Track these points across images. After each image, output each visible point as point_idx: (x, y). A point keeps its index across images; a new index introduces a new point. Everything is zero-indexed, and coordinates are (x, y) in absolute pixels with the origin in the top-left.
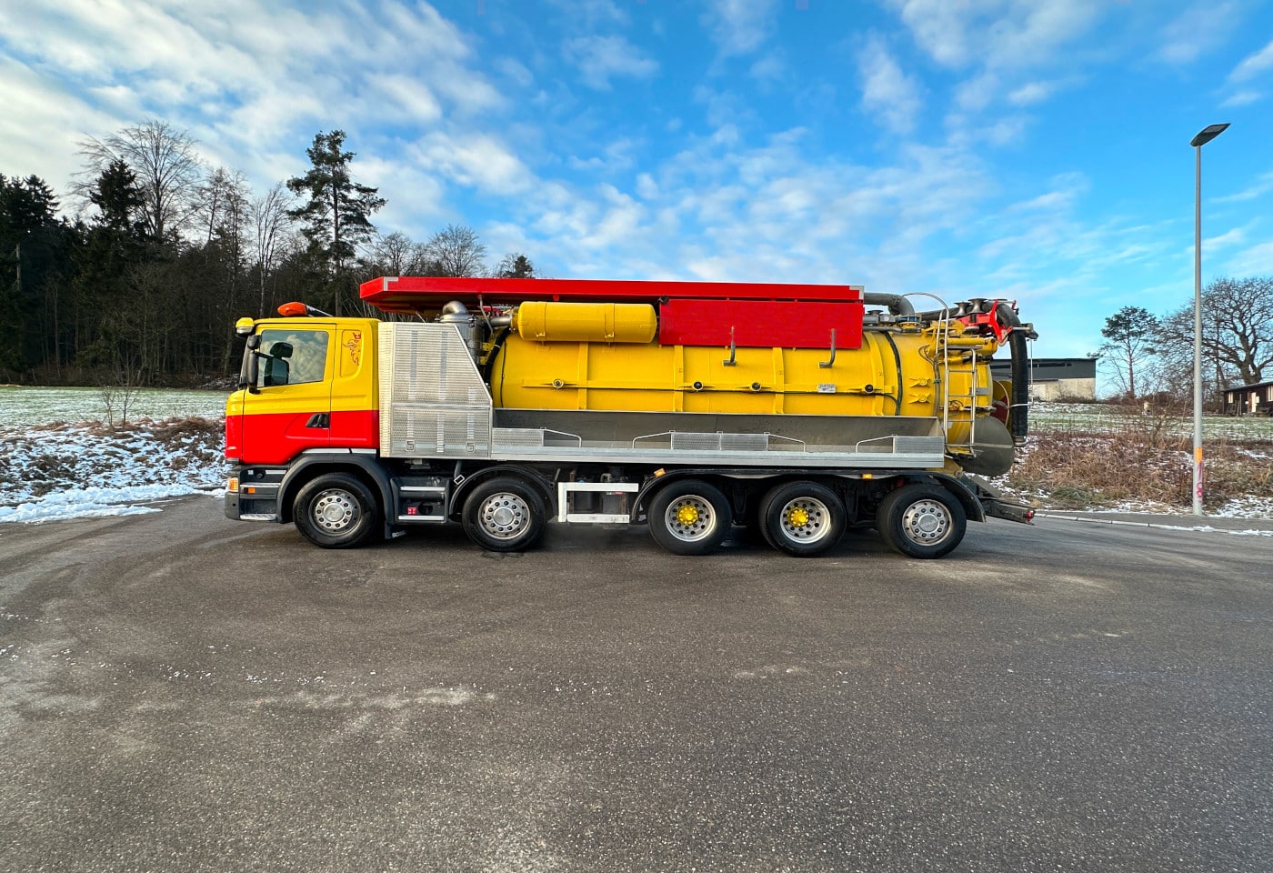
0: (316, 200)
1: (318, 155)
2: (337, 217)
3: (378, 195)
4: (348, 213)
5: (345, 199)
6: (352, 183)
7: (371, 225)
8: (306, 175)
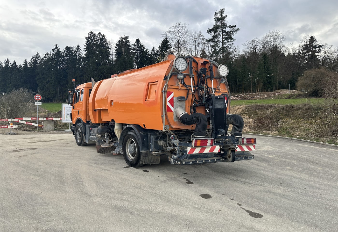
0: (215, 35)
1: (217, 19)
2: (223, 38)
3: (237, 28)
4: (227, 36)
5: (225, 31)
6: (228, 25)
7: (234, 39)
8: (213, 27)
